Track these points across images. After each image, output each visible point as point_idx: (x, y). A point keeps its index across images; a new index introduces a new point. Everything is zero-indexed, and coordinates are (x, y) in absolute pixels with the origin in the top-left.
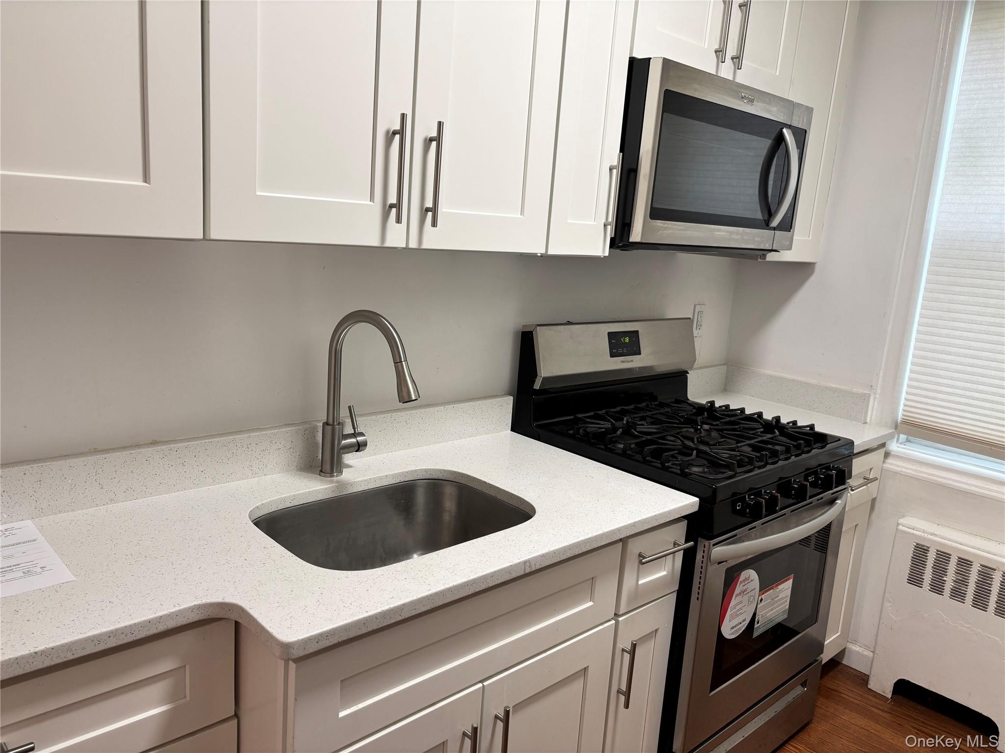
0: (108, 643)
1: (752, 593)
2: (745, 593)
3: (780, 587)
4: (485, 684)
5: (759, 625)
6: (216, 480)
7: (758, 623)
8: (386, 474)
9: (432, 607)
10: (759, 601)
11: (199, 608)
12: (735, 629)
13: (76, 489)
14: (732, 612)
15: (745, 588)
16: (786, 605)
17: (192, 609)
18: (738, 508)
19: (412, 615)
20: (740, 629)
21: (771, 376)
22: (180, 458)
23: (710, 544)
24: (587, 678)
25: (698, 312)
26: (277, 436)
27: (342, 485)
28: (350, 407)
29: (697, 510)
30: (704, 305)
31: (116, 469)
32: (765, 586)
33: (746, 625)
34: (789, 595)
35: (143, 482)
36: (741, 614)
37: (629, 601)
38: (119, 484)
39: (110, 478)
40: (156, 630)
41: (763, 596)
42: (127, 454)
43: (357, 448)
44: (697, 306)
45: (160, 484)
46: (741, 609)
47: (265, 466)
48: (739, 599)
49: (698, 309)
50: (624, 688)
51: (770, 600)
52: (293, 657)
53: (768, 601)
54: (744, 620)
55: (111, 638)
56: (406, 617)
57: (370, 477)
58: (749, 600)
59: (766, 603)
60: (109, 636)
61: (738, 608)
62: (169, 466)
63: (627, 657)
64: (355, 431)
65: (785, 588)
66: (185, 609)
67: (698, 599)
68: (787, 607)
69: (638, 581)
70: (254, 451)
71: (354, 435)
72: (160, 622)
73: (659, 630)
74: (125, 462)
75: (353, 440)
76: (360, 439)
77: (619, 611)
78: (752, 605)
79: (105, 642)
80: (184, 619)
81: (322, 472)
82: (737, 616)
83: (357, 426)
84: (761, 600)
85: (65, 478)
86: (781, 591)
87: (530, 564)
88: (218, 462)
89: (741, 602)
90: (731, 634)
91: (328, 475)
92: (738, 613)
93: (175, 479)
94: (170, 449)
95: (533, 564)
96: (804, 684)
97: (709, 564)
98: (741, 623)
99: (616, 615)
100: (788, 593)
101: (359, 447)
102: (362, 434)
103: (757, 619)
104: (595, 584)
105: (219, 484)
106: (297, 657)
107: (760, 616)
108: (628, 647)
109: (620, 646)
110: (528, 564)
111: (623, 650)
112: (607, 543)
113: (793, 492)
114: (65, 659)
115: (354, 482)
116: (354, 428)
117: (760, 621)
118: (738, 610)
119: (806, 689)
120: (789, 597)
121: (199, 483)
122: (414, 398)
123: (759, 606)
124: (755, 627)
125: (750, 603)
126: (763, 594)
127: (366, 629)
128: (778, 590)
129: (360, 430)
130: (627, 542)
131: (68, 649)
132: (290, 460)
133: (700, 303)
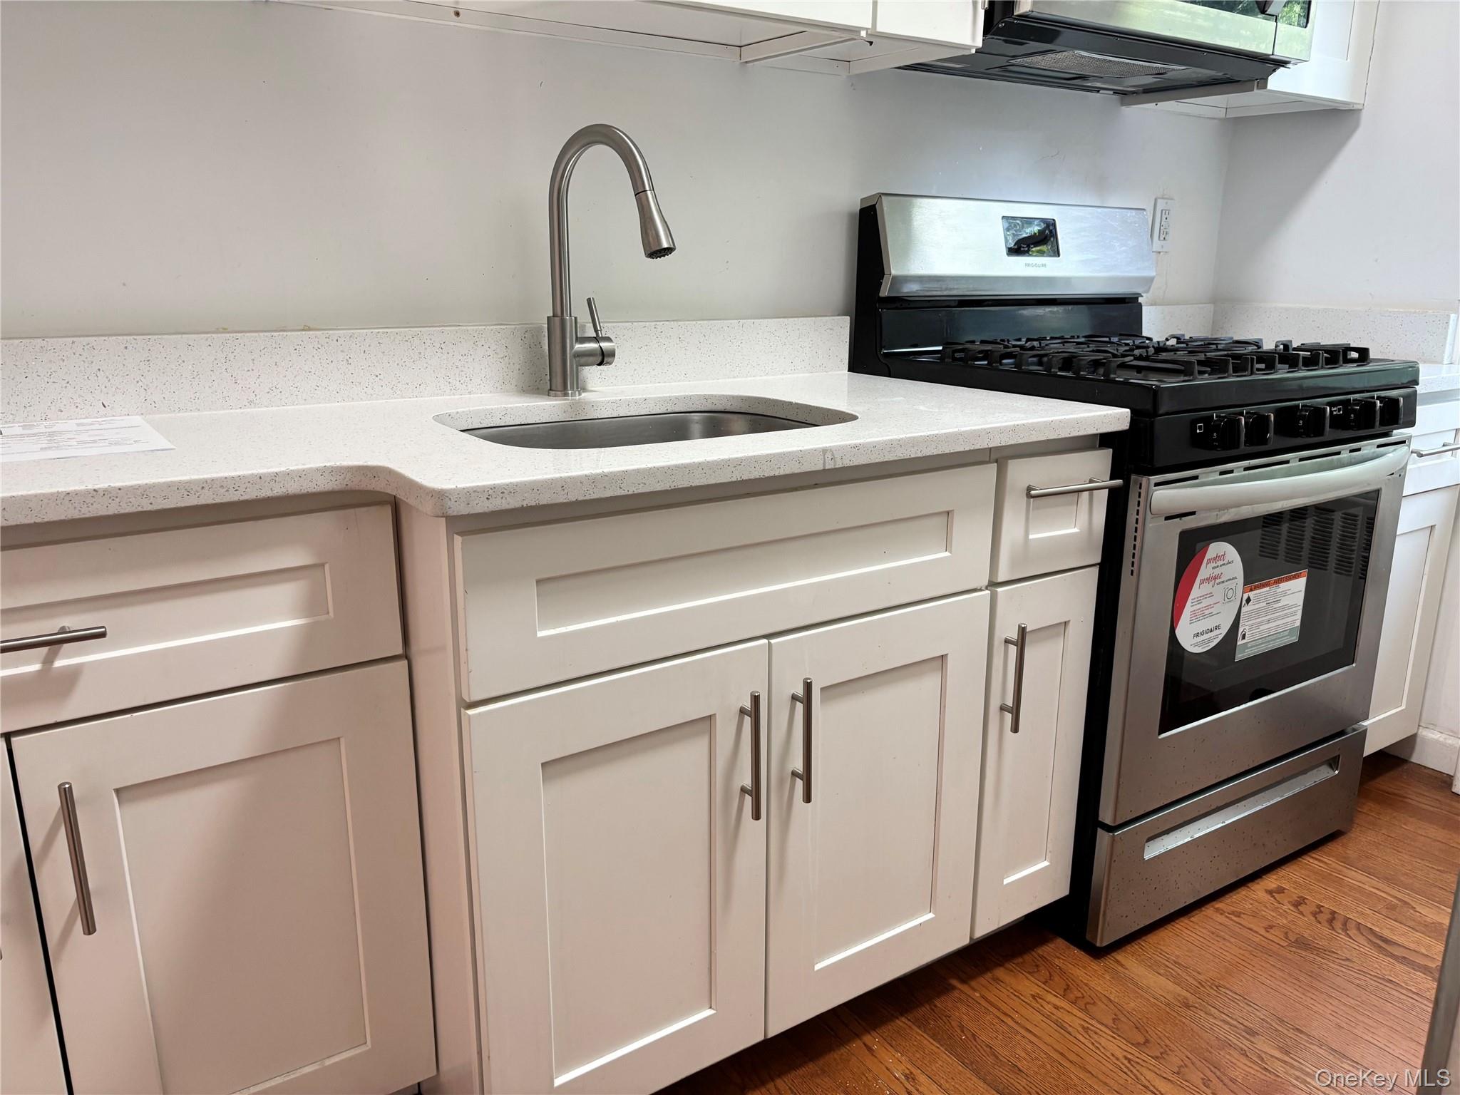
0: (201, 496)
1: (1231, 584)
2: (1217, 581)
3: (1284, 586)
4: (773, 641)
5: (1244, 641)
6: (398, 392)
7: (1244, 637)
8: (644, 396)
9: (673, 488)
10: (1244, 602)
11: (332, 471)
12: (1202, 638)
13: (199, 378)
14: (1195, 608)
15: (1217, 571)
16: (1296, 620)
17: (322, 471)
18: (1198, 431)
19: (639, 491)
20: (1210, 640)
21: (1287, 309)
22: (342, 351)
23: (1149, 483)
24: (946, 675)
25: (1162, 211)
26: (484, 336)
27: (580, 405)
28: (589, 301)
29: (1127, 428)
30: (1172, 199)
31: (253, 357)
32: (1253, 578)
33: (1221, 637)
34: (1301, 603)
35: (294, 380)
36: (1211, 615)
37: (1014, 563)
38: (258, 380)
39: (246, 370)
40: (270, 492)
41: (1251, 594)
42: (267, 336)
43: (599, 359)
44: (1159, 201)
45: (317, 388)
46: (1210, 606)
47: (468, 379)
48: (1206, 588)
49: (1161, 205)
50: (1010, 702)
51: (1264, 604)
52: (450, 513)
53: (1261, 605)
54: (1217, 627)
55: (206, 491)
56: (630, 493)
57: (620, 398)
58: (1226, 595)
59: (1257, 606)
60: (203, 488)
61: (1205, 603)
62: (328, 362)
63: (1013, 650)
64: (597, 334)
65: (1294, 591)
66: (311, 469)
67: (1132, 574)
68: (1298, 623)
69: (1027, 533)
70: (451, 355)
71: (596, 339)
72: (275, 481)
73: (1071, 622)
74: (264, 348)
75: (593, 345)
76: (604, 345)
77: (997, 578)
78: (1230, 604)
79: (197, 494)
80: (310, 484)
81: (550, 391)
82: (1205, 616)
83: (600, 327)
84: (1248, 600)
85: (184, 361)
86: (1285, 593)
87: (833, 455)
88: (398, 364)
89: (1211, 595)
90: (1195, 645)
91: (559, 393)
92: (1207, 612)
93: (338, 382)
94: (327, 336)
95: (838, 456)
96: (1333, 763)
97: (1149, 516)
98: (1211, 631)
99: (993, 584)
100: (1299, 599)
101: (604, 358)
102: (608, 339)
103: (1241, 630)
104: (952, 522)
105: (402, 397)
106: (455, 514)
107: (1247, 628)
108: (1014, 635)
109: (1001, 634)
110: (829, 455)
111: (1007, 641)
112: (967, 449)
113: (1301, 422)
114: (140, 509)
115: (597, 402)
116: (596, 331)
117: (1247, 636)
118: (1207, 607)
119: (1337, 772)
120: (1301, 607)
121: (372, 392)
122: (665, 245)
123: (1244, 610)
124: (1238, 643)
125: (1227, 600)
126: (1251, 590)
127: (565, 496)
128: (1278, 590)
129: (603, 334)
130: (1007, 464)
131: (143, 495)
132: (505, 374)
133: (1166, 197)
